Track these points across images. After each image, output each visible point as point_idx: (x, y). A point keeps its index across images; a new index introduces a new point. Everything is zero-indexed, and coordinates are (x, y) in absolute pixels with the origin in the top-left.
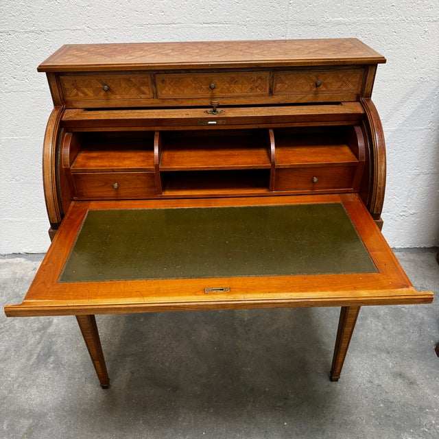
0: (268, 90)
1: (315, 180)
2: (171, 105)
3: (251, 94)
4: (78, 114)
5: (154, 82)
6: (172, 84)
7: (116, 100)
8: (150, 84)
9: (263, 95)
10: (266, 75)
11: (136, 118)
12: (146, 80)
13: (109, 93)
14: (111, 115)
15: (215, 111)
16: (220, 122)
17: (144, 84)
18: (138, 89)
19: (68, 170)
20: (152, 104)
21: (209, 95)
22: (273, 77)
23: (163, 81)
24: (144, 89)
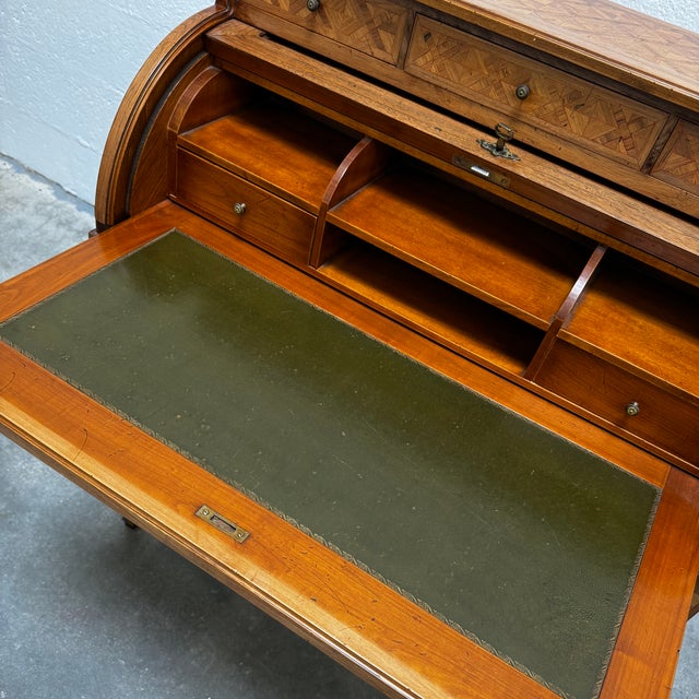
0: (644, 157)
1: (634, 408)
2: (424, 97)
3: (601, 148)
4: (242, 37)
5: (409, 31)
6: (443, 50)
7: (327, 39)
8: (400, 32)
9: (627, 164)
10: (657, 119)
11: (338, 91)
12: (395, 18)
13: (318, 18)
14: (298, 64)
15: (499, 149)
16: (499, 178)
17: (388, 26)
18: (374, 32)
19: (173, 136)
20: (387, 76)
21: (508, 109)
22: (670, 133)
23: (427, 36)
24: (384, 36)
